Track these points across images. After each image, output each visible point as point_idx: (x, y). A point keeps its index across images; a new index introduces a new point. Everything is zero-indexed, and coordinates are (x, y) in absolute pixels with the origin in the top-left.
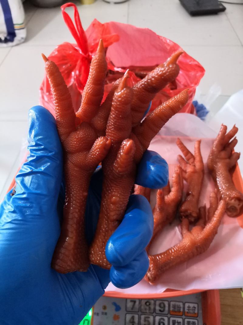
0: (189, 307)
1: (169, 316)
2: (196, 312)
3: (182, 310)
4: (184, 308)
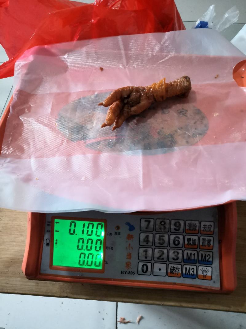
0: (205, 225)
1: (184, 234)
2: (212, 229)
4: (200, 227)
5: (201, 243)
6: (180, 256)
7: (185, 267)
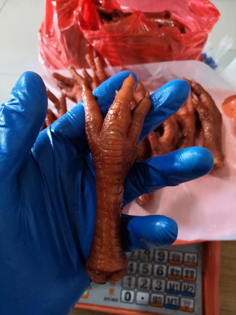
0: (189, 257)
1: (168, 264)
2: (196, 261)
3: (181, 259)
4: (183, 258)
5: (184, 274)
6: (163, 286)
7: (167, 297)
